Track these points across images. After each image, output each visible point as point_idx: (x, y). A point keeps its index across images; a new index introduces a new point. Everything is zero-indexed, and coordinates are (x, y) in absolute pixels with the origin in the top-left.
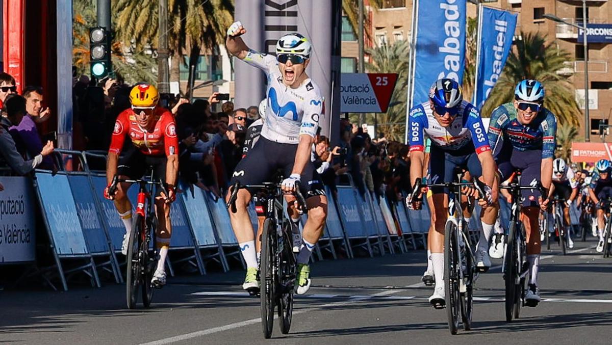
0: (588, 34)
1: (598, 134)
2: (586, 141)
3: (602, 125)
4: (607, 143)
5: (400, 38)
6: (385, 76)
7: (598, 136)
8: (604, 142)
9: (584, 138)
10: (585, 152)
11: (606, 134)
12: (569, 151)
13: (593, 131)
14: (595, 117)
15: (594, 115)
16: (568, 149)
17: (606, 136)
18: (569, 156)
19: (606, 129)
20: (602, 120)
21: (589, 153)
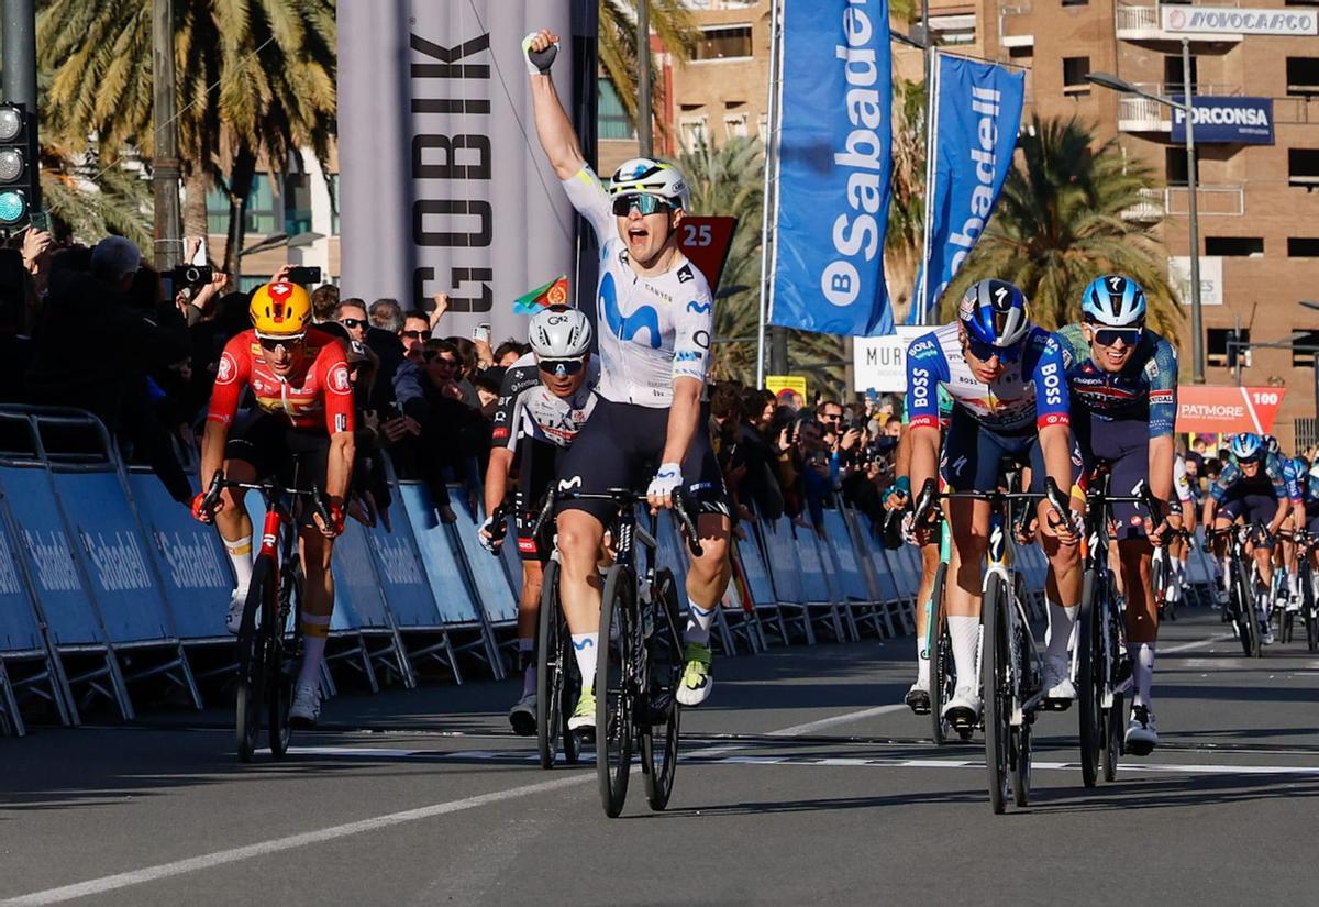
0: (1195, 121)
1: (1224, 365)
2: (1196, 382)
3: (1232, 343)
4: (1246, 387)
5: (741, 130)
6: (707, 224)
7: (1225, 369)
8: (1239, 385)
9: (1190, 374)
10: (1194, 408)
11: (1243, 365)
13: (1213, 357)
14: (1217, 323)
15: (1216, 319)
17: (1244, 369)
19: (1243, 354)
20: (1234, 330)
21: (1204, 410)
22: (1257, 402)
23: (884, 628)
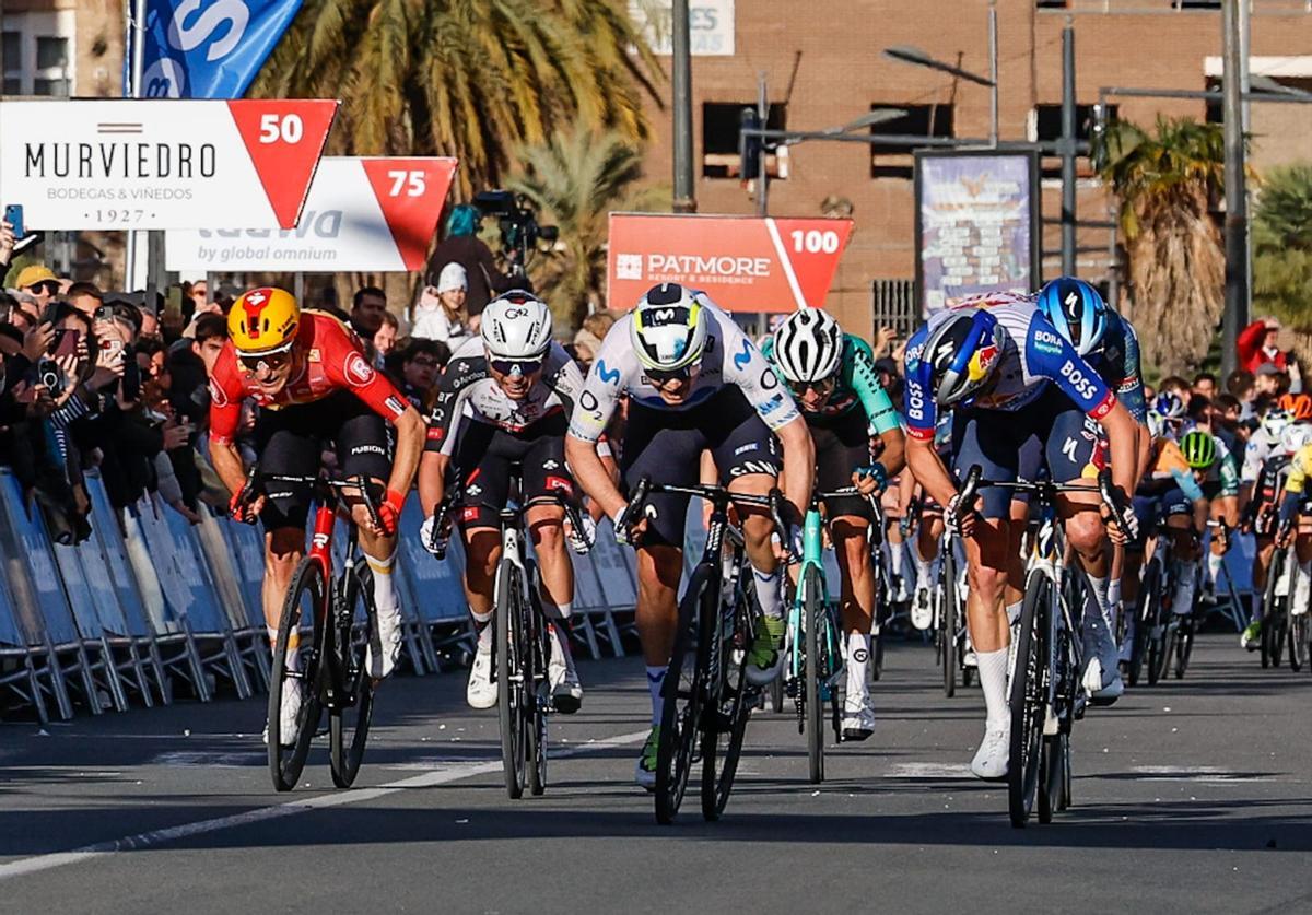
1: (736, 176)
2: (678, 209)
3: (753, 132)
4: (774, 218)
7: (736, 183)
8: (763, 214)
9: (667, 196)
10: (672, 263)
11: (772, 175)
12: (597, 254)
13: (712, 160)
14: (723, 91)
15: (718, 85)
16: (590, 248)
17: (773, 182)
18: (595, 280)
19: (773, 152)
20: (755, 107)
21: (692, 264)
22: (798, 247)
23: (50, 700)
